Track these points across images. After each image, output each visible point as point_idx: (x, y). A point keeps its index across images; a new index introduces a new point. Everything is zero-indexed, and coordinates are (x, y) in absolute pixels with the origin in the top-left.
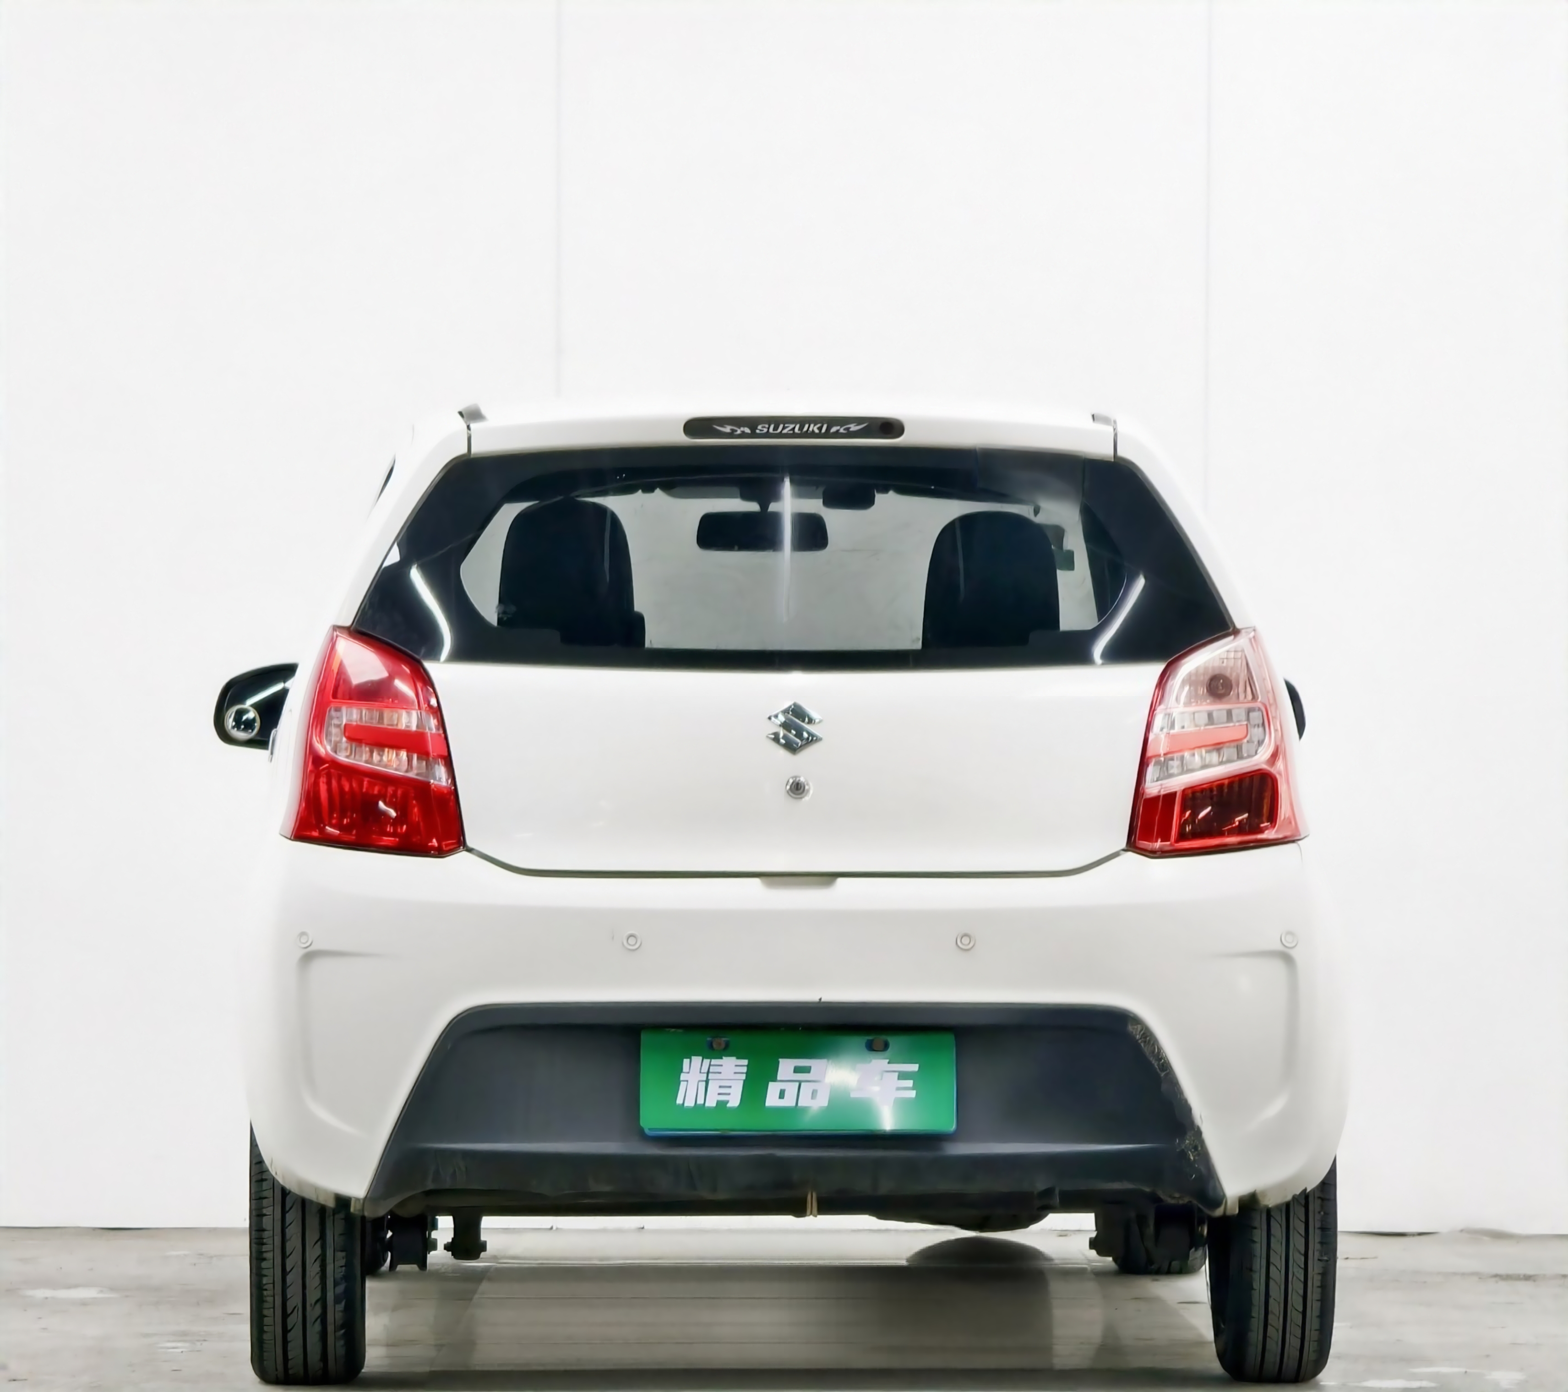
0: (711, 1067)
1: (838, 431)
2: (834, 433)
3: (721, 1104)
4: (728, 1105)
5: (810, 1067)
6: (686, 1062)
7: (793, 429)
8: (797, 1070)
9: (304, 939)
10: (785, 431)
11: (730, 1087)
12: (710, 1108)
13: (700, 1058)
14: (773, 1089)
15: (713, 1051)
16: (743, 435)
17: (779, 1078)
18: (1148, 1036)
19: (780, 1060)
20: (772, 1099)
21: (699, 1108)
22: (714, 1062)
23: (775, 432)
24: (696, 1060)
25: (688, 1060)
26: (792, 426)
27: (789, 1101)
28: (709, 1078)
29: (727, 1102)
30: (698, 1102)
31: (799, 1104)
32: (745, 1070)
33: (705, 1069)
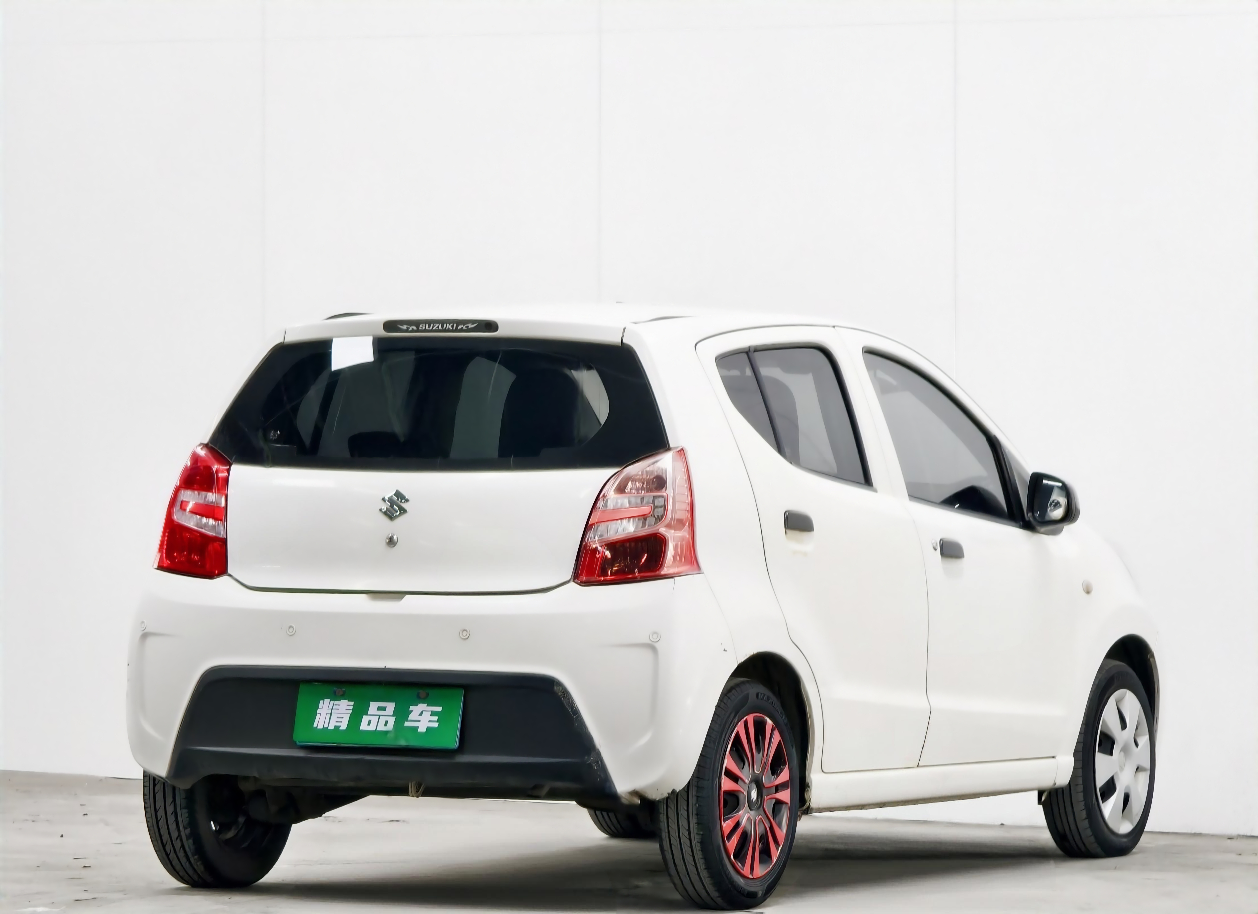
0: (334, 706)
1: (462, 328)
2: (460, 329)
3: (337, 728)
4: (340, 728)
5: (386, 707)
6: (321, 702)
7: (438, 327)
8: (379, 709)
9: (142, 626)
10: (434, 328)
11: (343, 718)
12: (331, 730)
13: (329, 700)
14: (365, 719)
15: (336, 697)
16: (413, 331)
17: (369, 714)
18: (566, 693)
19: (371, 702)
20: (364, 726)
21: (325, 729)
22: (336, 702)
23: (429, 329)
24: (327, 701)
25: (323, 701)
26: (437, 325)
27: (372, 727)
28: (332, 712)
29: (340, 726)
30: (325, 726)
31: (378, 729)
32: (351, 708)
33: (331, 707)
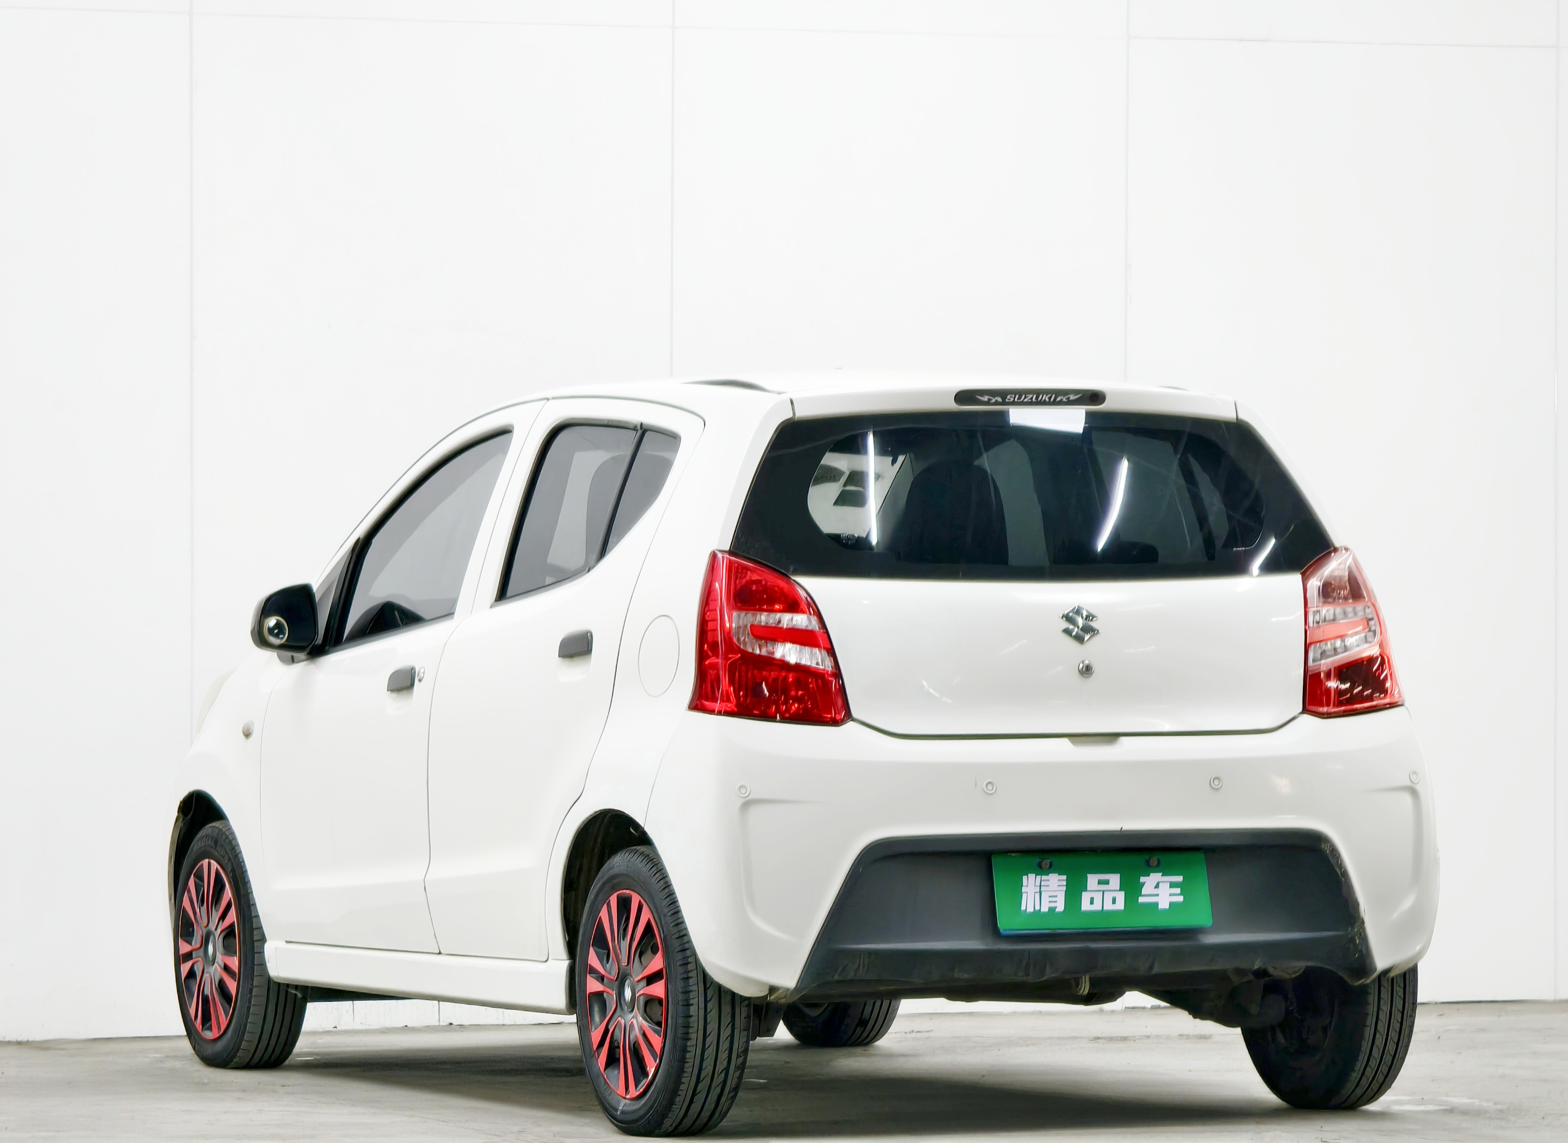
0: (1042, 882)
1: (1061, 400)
2: (1058, 401)
3: (1052, 910)
4: (1057, 910)
5: (1109, 880)
6: (1025, 878)
7: (1032, 398)
8: (1100, 882)
9: (743, 791)
10: (1026, 400)
11: (1056, 896)
12: (1044, 913)
13: (1034, 875)
14: (1086, 897)
15: (1042, 869)
16: (996, 403)
17: (1088, 889)
18: (1334, 851)
19: (1088, 875)
20: (1086, 906)
21: (1037, 913)
22: (1044, 877)
23: (1019, 401)
24: (1032, 876)
25: (1027, 876)
26: (1031, 396)
27: (1097, 906)
28: (1042, 890)
29: (1056, 908)
30: (1036, 908)
31: (1105, 908)
32: (1065, 883)
33: (1038, 884)
